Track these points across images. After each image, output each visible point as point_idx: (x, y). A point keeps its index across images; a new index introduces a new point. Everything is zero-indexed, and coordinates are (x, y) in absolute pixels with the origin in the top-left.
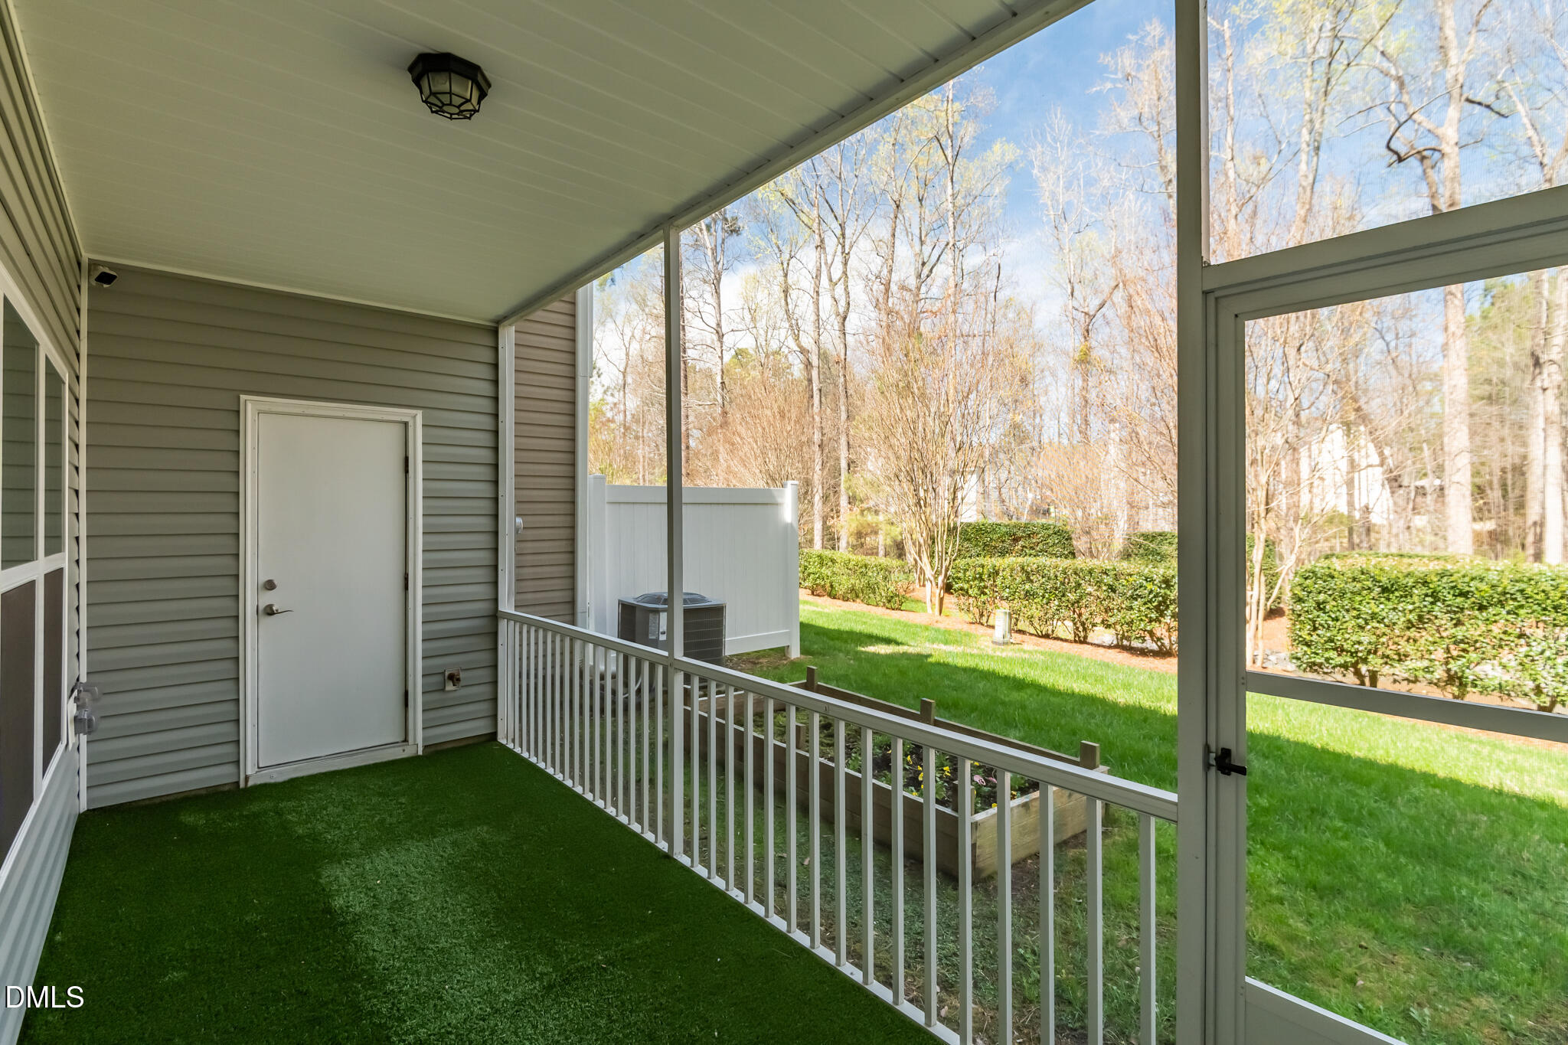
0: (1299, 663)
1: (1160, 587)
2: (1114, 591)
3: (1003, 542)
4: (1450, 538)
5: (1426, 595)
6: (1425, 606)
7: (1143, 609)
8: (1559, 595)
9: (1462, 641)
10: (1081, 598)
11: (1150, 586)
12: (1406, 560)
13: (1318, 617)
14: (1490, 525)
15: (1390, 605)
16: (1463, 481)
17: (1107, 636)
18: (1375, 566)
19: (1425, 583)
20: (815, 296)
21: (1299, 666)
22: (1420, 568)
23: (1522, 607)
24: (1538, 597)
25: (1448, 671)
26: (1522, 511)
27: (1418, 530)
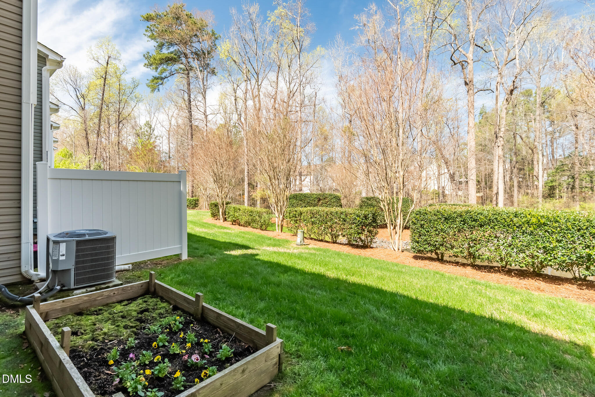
0: (414, 250)
1: (362, 219)
2: (345, 221)
3: (315, 201)
4: (470, 199)
5: (461, 221)
6: (461, 226)
7: (356, 228)
8: (510, 220)
9: (474, 240)
10: (333, 224)
11: (358, 219)
12: (454, 207)
13: (421, 231)
14: (481, 194)
15: (448, 225)
16: (473, 178)
17: (344, 240)
18: (442, 209)
19: (461, 216)
20: (245, 101)
21: (414, 252)
22: (459, 210)
23: (496, 225)
24: (502, 221)
25: (469, 252)
26: (491, 189)
27: (460, 196)
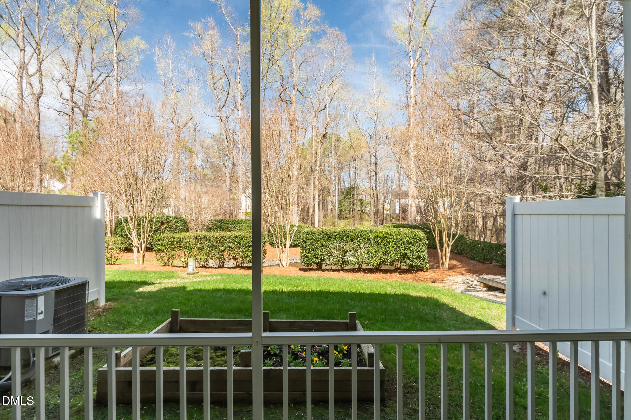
0: (304, 264)
2: (240, 244)
3: (156, 225)
8: (368, 235)
10: (225, 249)
13: (311, 247)
15: (330, 242)
18: (326, 229)
19: (339, 234)
20: (19, 78)
24: (364, 236)
